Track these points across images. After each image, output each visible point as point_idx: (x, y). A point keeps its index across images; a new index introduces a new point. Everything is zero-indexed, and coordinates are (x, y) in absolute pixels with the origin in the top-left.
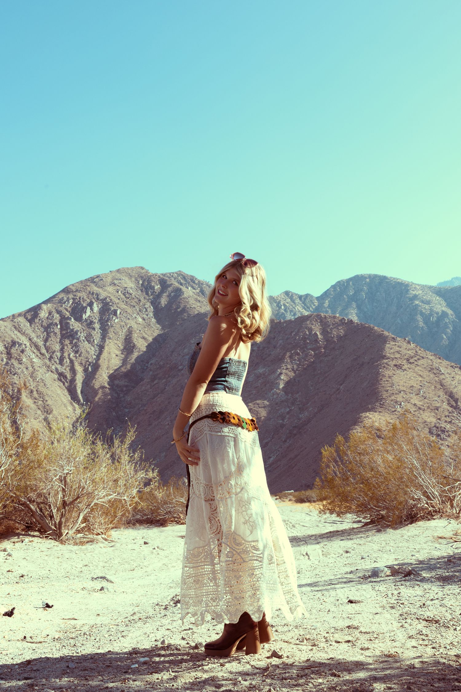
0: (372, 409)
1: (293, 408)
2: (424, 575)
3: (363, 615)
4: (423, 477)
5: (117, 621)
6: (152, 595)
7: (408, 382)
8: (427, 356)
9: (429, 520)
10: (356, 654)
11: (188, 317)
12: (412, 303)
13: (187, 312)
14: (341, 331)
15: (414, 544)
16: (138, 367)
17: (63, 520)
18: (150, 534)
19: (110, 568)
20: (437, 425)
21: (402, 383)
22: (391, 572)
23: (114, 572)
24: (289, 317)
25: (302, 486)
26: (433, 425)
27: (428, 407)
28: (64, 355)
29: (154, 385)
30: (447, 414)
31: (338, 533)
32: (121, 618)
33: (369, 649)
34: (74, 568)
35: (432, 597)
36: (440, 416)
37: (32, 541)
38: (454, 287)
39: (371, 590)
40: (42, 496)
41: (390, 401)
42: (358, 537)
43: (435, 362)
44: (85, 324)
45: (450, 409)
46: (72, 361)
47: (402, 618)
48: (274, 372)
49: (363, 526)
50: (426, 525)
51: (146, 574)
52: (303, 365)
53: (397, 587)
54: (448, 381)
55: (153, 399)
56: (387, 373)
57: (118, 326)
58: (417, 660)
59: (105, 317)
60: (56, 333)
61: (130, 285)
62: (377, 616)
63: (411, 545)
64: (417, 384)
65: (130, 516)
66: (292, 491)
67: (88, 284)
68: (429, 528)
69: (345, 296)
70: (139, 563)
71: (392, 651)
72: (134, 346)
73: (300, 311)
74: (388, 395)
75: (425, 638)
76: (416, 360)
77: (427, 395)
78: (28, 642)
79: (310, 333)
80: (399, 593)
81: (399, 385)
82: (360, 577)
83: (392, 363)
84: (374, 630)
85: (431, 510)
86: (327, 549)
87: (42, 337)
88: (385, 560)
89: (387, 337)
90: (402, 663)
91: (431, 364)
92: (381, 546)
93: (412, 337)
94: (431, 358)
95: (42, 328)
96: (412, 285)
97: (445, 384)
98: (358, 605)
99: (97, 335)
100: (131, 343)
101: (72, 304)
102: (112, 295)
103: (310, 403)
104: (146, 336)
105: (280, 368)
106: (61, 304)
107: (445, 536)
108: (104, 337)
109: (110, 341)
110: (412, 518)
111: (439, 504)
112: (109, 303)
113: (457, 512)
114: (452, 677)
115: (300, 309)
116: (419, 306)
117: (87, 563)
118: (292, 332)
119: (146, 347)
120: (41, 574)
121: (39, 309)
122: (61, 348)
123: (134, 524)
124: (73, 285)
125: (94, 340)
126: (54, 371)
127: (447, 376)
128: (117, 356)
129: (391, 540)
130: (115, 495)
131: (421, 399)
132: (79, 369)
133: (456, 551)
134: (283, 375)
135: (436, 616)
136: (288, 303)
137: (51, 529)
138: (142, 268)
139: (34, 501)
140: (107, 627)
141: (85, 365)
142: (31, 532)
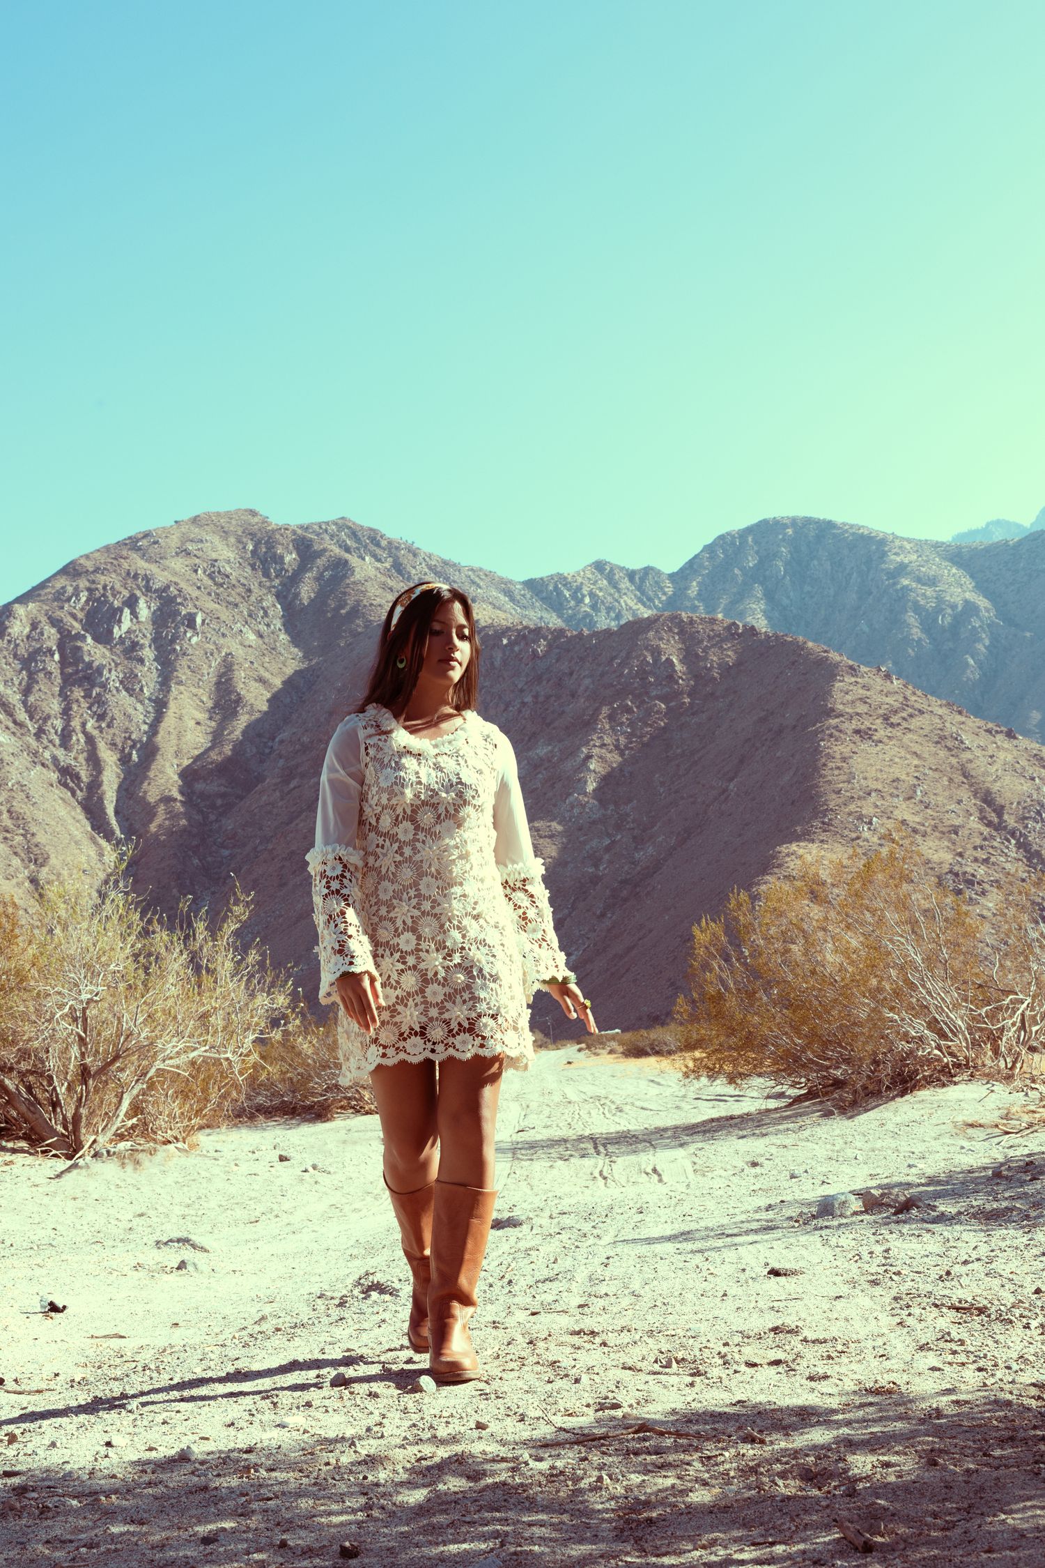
0: (804, 834)
1: (619, 837)
2: (942, 1208)
3: (805, 1301)
4: (929, 985)
5: (222, 1337)
6: (306, 1276)
7: (886, 769)
8: (930, 709)
9: (944, 1085)
10: (799, 1391)
11: (366, 627)
12: (894, 584)
13: (363, 617)
14: (729, 653)
15: (911, 1142)
16: (250, 750)
17: (84, 1111)
18: (292, 1139)
19: (198, 1219)
20: (956, 868)
21: (872, 773)
22: (865, 1206)
23: (209, 1229)
24: (604, 622)
25: (640, 1019)
26: (946, 868)
27: (935, 828)
28: (72, 724)
29: (289, 792)
30: (978, 842)
31: (732, 1122)
32: (231, 1330)
33: (828, 1377)
34: (112, 1221)
35: (966, 1257)
36: (962, 847)
37: (11, 1162)
38: (992, 544)
39: (819, 1245)
40: (30, 1055)
41: (845, 816)
42: (779, 1130)
43: (949, 721)
44: (118, 649)
45: (986, 831)
46: (90, 740)
47: (898, 1306)
48: (574, 752)
49: (791, 1105)
50: (936, 1098)
51: (289, 1228)
52: (641, 737)
53: (881, 1237)
54: (979, 765)
55: (288, 824)
56: (839, 749)
57: (199, 653)
58: (945, 1399)
59: (168, 633)
60: (51, 673)
61: (225, 553)
62: (839, 1304)
63: (903, 1143)
64: (908, 774)
65: (243, 1097)
66: (617, 1030)
67: (124, 553)
68: (943, 1104)
69: (736, 571)
70: (269, 1204)
71: (884, 1381)
72: (239, 700)
73: (631, 608)
74: (840, 801)
75: (959, 1349)
76: (904, 719)
77: (932, 799)
78: (8, 1392)
79: (656, 660)
80: (887, 1251)
81: (865, 779)
82: (790, 1218)
83: (849, 727)
84: (836, 1334)
85: (947, 1064)
86: (704, 1159)
87: (16, 682)
88: (846, 1180)
89: (837, 665)
90: (909, 1406)
91: (939, 726)
92: (832, 1148)
93: (895, 663)
94: (940, 711)
95: (16, 662)
96: (893, 542)
97: (973, 773)
98: (792, 1279)
99: (148, 676)
100: (230, 693)
101: (87, 602)
102: (182, 580)
103: (659, 824)
104: (267, 675)
105: (587, 743)
106: (60, 604)
107: (981, 1122)
108: (166, 680)
109: (182, 688)
110: (904, 1081)
111: (967, 1048)
112: (175, 597)
113: (1009, 1066)
114: (1033, 1433)
115: (631, 603)
116: (911, 590)
117: (144, 1210)
118: (613, 659)
119: (268, 701)
120: (35, 1238)
121: (8, 617)
122: (64, 709)
123: (252, 1117)
124: (87, 557)
125: (142, 686)
126: (49, 763)
127: (978, 753)
128: (198, 723)
129: (855, 1133)
130: (203, 1049)
131: (917, 809)
132: (109, 757)
133: (1011, 1153)
134: (593, 761)
135: (978, 1298)
136: (601, 589)
137: (55, 1133)
138: (253, 513)
139: (11, 1069)
140: (199, 1351)
141: (124, 748)
142: (7, 1141)
